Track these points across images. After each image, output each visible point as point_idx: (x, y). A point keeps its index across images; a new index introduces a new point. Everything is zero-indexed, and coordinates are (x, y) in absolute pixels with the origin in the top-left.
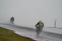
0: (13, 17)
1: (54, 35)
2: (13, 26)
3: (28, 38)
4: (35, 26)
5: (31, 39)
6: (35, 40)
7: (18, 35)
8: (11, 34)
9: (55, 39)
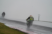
0: (4, 12)
1: (38, 27)
2: (3, 19)
3: (16, 30)
4: (26, 20)
5: (19, 30)
6: (22, 31)
7: (8, 27)
8: (2, 26)
9: (39, 30)
